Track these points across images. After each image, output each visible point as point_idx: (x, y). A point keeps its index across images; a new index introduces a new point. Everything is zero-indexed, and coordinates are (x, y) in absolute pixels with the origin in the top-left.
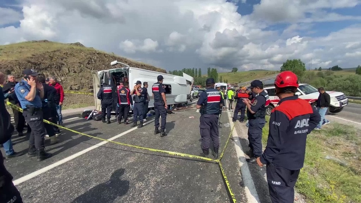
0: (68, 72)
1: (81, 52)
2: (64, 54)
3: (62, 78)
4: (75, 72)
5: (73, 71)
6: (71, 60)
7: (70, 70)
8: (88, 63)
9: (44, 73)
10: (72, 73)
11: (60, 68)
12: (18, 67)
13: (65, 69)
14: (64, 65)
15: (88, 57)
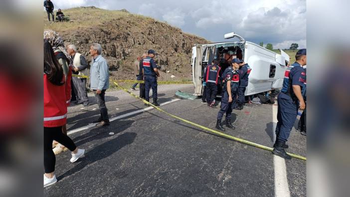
0: (133, 43)
1: (142, 21)
2: (128, 22)
3: (129, 50)
4: (140, 44)
5: (138, 43)
6: (134, 29)
7: (135, 41)
8: (149, 34)
9: (115, 44)
10: (137, 45)
11: (126, 39)
12: (94, 36)
13: (130, 40)
14: (129, 35)
15: (148, 27)
